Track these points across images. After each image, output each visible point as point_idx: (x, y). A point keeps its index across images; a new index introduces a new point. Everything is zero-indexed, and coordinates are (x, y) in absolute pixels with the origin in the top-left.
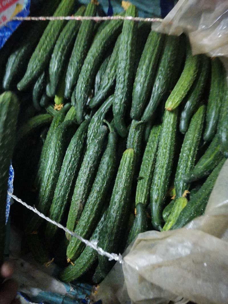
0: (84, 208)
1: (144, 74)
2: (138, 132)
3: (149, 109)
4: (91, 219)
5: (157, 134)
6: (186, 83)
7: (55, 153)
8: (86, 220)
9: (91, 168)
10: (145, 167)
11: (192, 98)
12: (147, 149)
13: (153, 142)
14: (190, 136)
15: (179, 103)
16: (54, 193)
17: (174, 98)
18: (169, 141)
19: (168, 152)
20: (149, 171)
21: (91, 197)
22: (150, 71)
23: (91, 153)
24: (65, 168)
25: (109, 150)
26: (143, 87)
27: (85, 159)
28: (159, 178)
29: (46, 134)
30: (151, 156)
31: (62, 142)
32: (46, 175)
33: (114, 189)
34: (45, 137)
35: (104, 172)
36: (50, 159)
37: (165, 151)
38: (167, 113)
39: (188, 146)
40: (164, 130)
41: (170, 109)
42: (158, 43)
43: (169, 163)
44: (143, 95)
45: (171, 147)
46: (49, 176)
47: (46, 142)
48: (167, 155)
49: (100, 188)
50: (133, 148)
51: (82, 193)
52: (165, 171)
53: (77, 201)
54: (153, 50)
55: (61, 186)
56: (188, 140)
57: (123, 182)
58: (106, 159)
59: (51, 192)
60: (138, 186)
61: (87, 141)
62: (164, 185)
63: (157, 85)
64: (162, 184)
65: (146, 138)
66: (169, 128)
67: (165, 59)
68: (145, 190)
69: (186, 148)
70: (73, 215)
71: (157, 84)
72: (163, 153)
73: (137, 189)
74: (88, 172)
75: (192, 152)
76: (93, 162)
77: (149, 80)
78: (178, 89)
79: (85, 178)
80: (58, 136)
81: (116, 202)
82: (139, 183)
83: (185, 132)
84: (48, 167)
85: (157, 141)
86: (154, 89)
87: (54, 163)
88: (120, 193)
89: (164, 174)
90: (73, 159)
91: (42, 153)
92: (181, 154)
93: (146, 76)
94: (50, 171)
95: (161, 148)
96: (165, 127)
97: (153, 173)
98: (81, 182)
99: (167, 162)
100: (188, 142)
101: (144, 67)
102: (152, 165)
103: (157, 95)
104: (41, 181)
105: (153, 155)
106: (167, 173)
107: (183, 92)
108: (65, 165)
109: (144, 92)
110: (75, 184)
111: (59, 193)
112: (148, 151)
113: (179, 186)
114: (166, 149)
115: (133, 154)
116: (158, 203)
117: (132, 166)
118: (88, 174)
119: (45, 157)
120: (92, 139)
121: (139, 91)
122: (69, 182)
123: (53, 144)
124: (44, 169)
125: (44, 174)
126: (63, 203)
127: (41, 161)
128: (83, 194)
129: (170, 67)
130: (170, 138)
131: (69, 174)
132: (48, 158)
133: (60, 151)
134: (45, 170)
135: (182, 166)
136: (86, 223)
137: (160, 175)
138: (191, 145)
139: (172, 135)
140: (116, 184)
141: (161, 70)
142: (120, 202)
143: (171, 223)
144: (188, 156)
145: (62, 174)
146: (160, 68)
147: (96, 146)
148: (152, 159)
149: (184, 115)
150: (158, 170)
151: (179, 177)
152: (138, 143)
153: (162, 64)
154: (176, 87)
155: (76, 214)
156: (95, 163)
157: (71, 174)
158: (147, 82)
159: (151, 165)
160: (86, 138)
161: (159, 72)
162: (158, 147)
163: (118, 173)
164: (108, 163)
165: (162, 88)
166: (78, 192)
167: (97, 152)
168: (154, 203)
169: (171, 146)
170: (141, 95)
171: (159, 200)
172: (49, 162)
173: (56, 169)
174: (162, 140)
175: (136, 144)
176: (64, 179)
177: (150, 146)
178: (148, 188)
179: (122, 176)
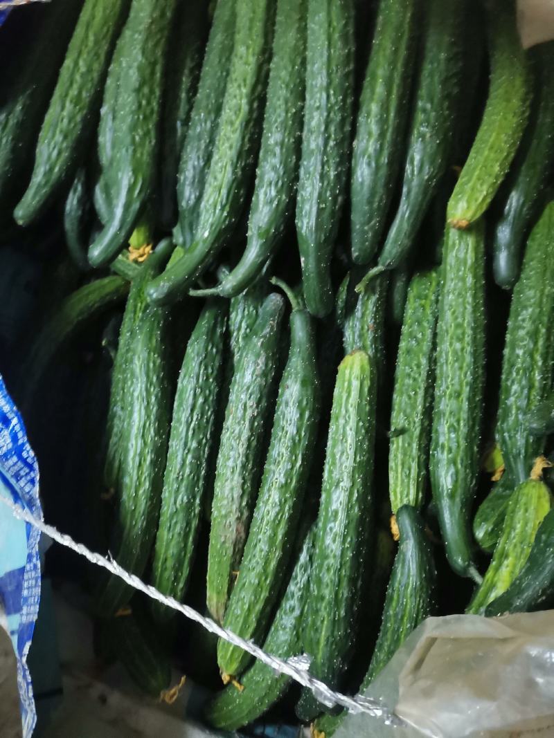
0: (247, 533)
1: (374, 128)
2: (374, 298)
3: (399, 231)
4: (273, 564)
5: (426, 297)
6: (503, 137)
7: (147, 391)
8: (259, 569)
9: (253, 419)
10: (405, 398)
11: (523, 179)
12: (403, 345)
13: (420, 323)
14: (531, 293)
15: (489, 200)
16: (160, 501)
17: (473, 189)
18: (468, 318)
19: (469, 349)
20: (420, 408)
21: (266, 503)
22: (392, 115)
23: (248, 378)
24: (182, 428)
25: (297, 364)
26: (378, 168)
27: (232, 397)
28: (452, 428)
29: (117, 334)
30: (418, 366)
31: (164, 356)
32: (131, 454)
33: (326, 475)
34: (115, 344)
35: (291, 430)
36: (137, 408)
37: (458, 346)
38: (452, 236)
39: (528, 325)
40: (450, 285)
41: (464, 223)
42: (406, 27)
43: (475, 380)
44: (380, 191)
45: (475, 333)
46: (141, 455)
47: (119, 359)
48: (468, 359)
49: (288, 475)
50: (363, 348)
51: (237, 493)
52: (465, 405)
53: (226, 516)
54: (396, 52)
55: (179, 480)
56: (525, 307)
57: (351, 452)
58: (293, 392)
59: (151, 498)
60: (391, 456)
61: (233, 343)
62: (469, 448)
63: (417, 157)
64: (463, 444)
65: (397, 311)
66: (463, 279)
67: (431, 75)
68: (414, 465)
69: (522, 333)
70: (221, 556)
71: (417, 153)
72: (455, 352)
73: (392, 464)
74: (246, 434)
75: (541, 342)
76: (259, 402)
77: (394, 143)
78: (481, 159)
79: (242, 450)
80: (150, 339)
81: (336, 512)
82: (393, 447)
83: (513, 284)
84: (134, 431)
85: (430, 318)
86: (408, 167)
87: (149, 417)
88: (346, 483)
89: (464, 415)
90: (201, 400)
91: (113, 390)
92: (506, 351)
93: (382, 135)
94: (140, 442)
95: (447, 339)
96: (450, 275)
97: (429, 413)
98: (230, 463)
99: (469, 378)
100: (527, 313)
101: (374, 108)
102: (426, 390)
103: (420, 185)
104: (121, 470)
105: (424, 361)
106: (471, 409)
107: (497, 168)
108: (179, 421)
109: (382, 181)
110: (215, 469)
111: (175, 497)
112: (408, 352)
113: (514, 445)
114: (460, 340)
115: (367, 368)
116: (458, 500)
117: (370, 403)
118: (249, 439)
119: (123, 400)
120: (247, 337)
121: (367, 182)
122: (199, 466)
123: (138, 365)
124: (124, 437)
125: (126, 451)
126: (188, 524)
127: (114, 415)
128: (242, 497)
129: (447, 96)
130: (469, 308)
131: (194, 445)
132: (132, 405)
133: (161, 381)
134: (128, 439)
135: (515, 387)
136: (259, 576)
137: (453, 420)
138: (535, 320)
139: (475, 297)
140: (328, 460)
141: (424, 111)
142: (349, 509)
143: (509, 562)
144: (532, 356)
145: (176, 445)
146: (420, 104)
147: (258, 356)
148: (424, 374)
149: (504, 233)
150: (445, 405)
151: (511, 419)
152: (376, 331)
153: (423, 92)
154: (472, 154)
155: (230, 552)
156: (264, 404)
157: (199, 443)
158: (386, 152)
159: (421, 393)
160: (227, 336)
161: (420, 117)
162: (435, 335)
163: (332, 428)
164: (300, 402)
165: (432, 163)
166: (227, 491)
167: (264, 374)
168: (445, 503)
169: (474, 329)
170: (373, 193)
171: (459, 491)
172: (136, 416)
173: (157, 433)
174: (448, 315)
175: (369, 336)
176: (184, 461)
177: (412, 336)
178: (423, 457)
179: (344, 435)
